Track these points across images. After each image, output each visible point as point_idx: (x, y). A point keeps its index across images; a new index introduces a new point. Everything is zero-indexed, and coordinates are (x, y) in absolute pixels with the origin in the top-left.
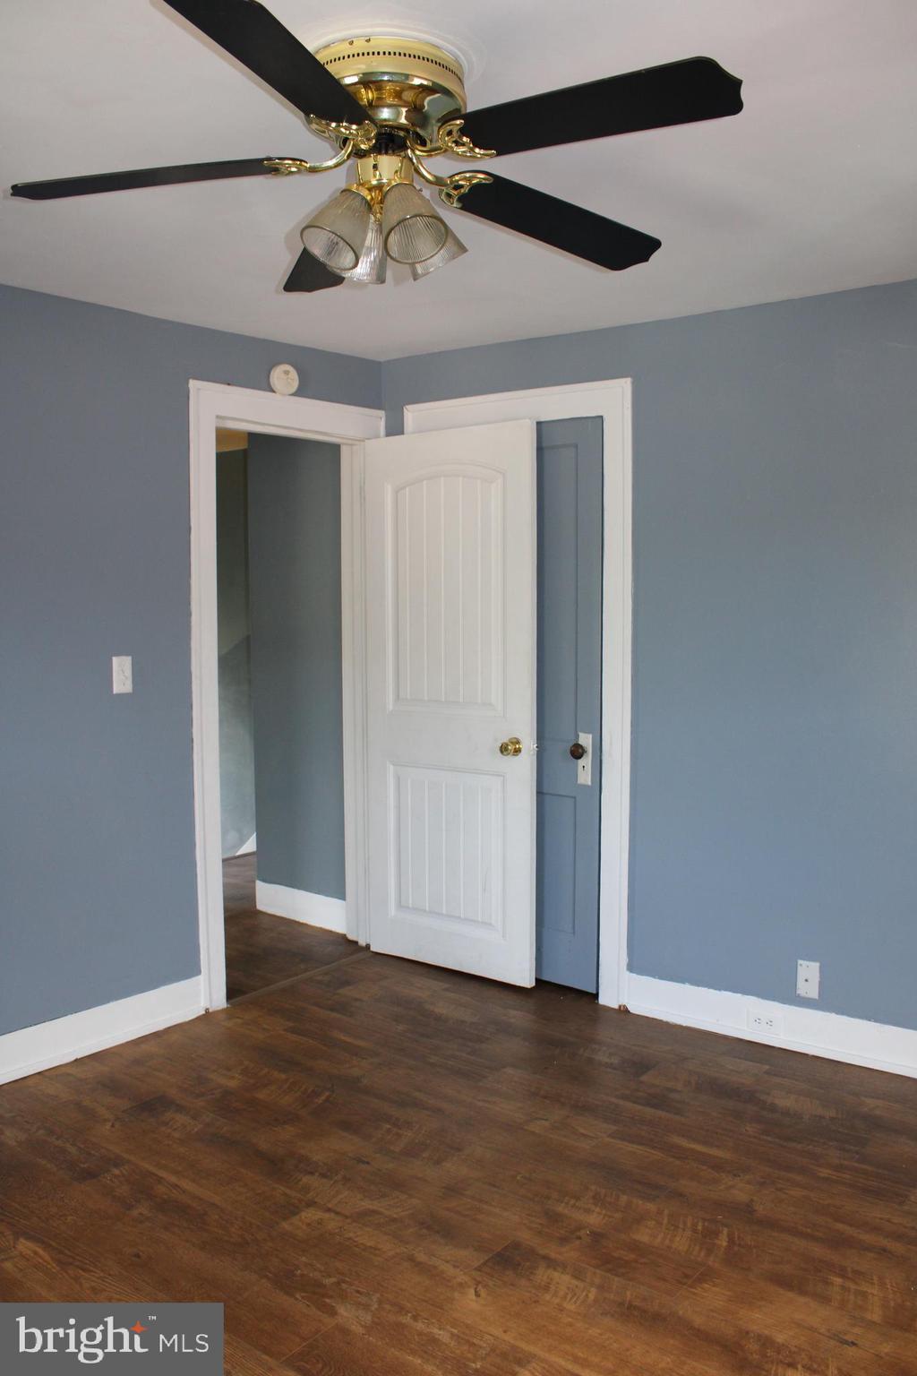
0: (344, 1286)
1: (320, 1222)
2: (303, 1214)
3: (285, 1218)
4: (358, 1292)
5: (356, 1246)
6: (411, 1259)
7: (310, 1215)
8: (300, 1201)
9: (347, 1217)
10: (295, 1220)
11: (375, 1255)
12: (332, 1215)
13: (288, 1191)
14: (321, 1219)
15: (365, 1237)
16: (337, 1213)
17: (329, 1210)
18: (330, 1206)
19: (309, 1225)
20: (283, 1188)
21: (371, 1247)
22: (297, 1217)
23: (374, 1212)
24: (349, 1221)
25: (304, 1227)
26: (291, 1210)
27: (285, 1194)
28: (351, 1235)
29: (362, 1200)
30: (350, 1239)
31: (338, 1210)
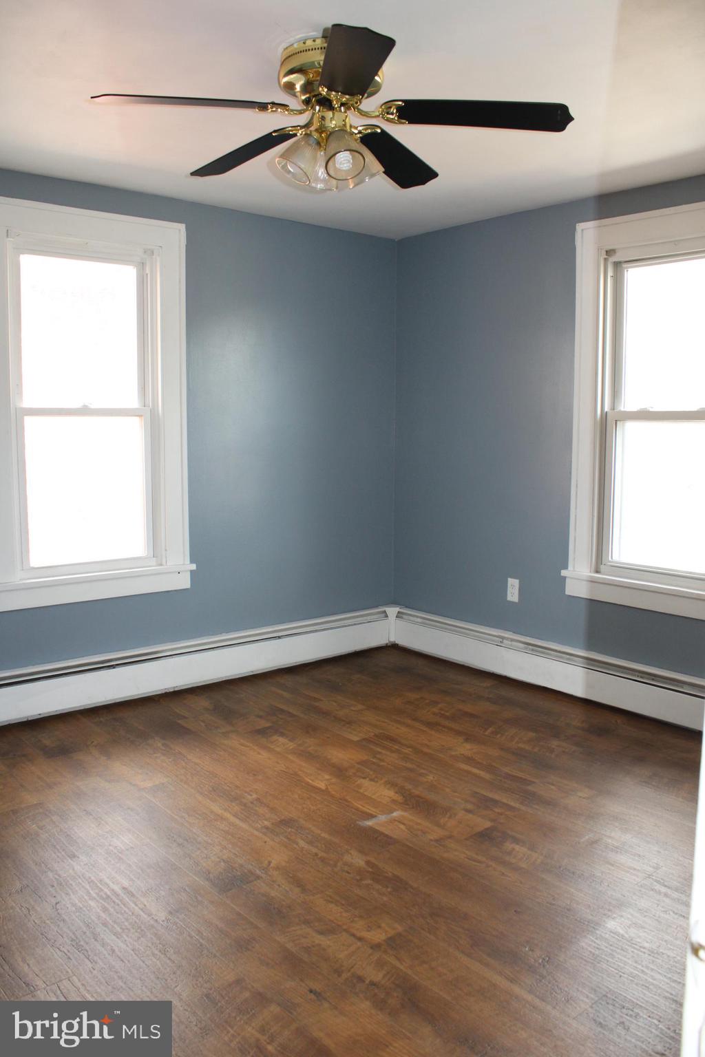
0: (358, 878)
1: (369, 929)
2: (383, 937)
3: (400, 935)
4: (348, 873)
5: (343, 905)
6: (304, 890)
7: (378, 936)
8: (385, 952)
9: (345, 930)
10: (391, 933)
11: (331, 897)
12: (358, 934)
13: (397, 964)
14: (369, 931)
15: (335, 912)
16: (353, 935)
17: (360, 939)
18: (359, 944)
19: (379, 927)
20: (402, 967)
21: (332, 902)
22: (389, 936)
23: (321, 933)
24: (345, 927)
25: (383, 925)
26: (394, 943)
27: (399, 960)
28: (344, 914)
29: (329, 946)
30: (346, 911)
31: (352, 938)
